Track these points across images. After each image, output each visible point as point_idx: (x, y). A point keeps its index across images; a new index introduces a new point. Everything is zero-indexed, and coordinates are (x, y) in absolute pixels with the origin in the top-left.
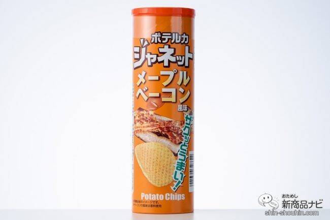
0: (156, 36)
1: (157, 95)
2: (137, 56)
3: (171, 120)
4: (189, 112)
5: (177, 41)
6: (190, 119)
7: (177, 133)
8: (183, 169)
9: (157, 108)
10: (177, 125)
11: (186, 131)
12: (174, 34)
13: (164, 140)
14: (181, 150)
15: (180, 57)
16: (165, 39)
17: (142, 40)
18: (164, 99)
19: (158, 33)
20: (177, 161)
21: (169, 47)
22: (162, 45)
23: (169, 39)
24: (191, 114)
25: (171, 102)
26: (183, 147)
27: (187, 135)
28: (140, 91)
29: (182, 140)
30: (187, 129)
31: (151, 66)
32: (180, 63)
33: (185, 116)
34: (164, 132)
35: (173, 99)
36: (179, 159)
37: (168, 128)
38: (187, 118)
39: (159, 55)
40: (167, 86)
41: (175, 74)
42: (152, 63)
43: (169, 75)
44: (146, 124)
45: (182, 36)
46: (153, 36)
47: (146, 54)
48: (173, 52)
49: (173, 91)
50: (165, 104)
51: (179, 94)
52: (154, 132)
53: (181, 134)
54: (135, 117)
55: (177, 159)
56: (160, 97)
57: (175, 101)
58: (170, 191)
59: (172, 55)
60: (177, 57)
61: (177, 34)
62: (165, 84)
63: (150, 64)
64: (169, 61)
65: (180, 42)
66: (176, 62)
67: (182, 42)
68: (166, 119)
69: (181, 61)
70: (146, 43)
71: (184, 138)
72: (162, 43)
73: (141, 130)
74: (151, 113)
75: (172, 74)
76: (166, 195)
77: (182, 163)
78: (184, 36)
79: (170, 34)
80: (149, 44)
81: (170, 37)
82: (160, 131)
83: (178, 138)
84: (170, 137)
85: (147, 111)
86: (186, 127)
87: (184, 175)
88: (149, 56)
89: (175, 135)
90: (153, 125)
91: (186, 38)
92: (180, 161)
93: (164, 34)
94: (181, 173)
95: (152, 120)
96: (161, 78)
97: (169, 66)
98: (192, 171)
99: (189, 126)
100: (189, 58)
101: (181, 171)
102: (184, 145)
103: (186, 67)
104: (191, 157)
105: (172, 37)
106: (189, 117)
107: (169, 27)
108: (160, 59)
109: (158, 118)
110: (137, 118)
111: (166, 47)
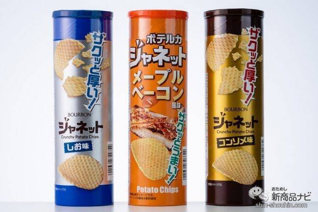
0: (151, 37)
1: (152, 93)
2: (133, 56)
3: (165, 117)
4: (182, 109)
5: (171, 42)
6: (183, 116)
7: (171, 129)
8: (177, 164)
9: (152, 106)
10: (171, 122)
11: (180, 127)
12: (168, 35)
13: (158, 136)
14: (174, 146)
15: (174, 57)
16: (159, 40)
17: (138, 41)
18: (158, 97)
19: (153, 34)
20: (171, 156)
21: (164, 48)
22: (157, 46)
23: (163, 40)
24: (184, 111)
25: (165, 100)
26: (177, 143)
27: (181, 131)
28: (136, 89)
29: (176, 136)
30: (181, 126)
31: (147, 65)
32: (173, 63)
33: (179, 113)
34: (159, 128)
35: (167, 97)
36: (173, 154)
37: (162, 125)
38: (180, 115)
39: (154, 55)
40: (161, 85)
41: (169, 73)
42: (148, 63)
43: (164, 74)
44: (141, 121)
45: (176, 37)
46: (148, 37)
47: (142, 54)
48: (167, 52)
49: (167, 89)
50: (160, 101)
51: (173, 93)
52: (149, 129)
53: (175, 130)
54: (131, 114)
55: (170, 154)
56: (154, 95)
57: (169, 99)
58: (164, 185)
59: (166, 55)
60: (171, 57)
61: (171, 35)
62: (160, 82)
63: (145, 64)
64: (164, 61)
65: (174, 43)
66: (170, 61)
67: (176, 43)
68: (160, 116)
69: (175, 61)
70: (142, 44)
71: (177, 134)
72: (156, 43)
73: (137, 127)
74: (147, 110)
75: (166, 73)
76: (161, 188)
77: (176, 158)
78: (178, 38)
79: (164, 35)
80: (144, 45)
81: (165, 38)
82: (155, 127)
83: (172, 134)
84: (164, 133)
85: (142, 108)
86: (180, 123)
87: (178, 170)
88: (144, 56)
89: (169, 131)
90: (148, 122)
91: (179, 39)
92: (174, 156)
93: (158, 35)
94: (175, 168)
95: (147, 117)
96: (156, 76)
97: (163, 66)
98: (185, 166)
99: (183, 123)
100: (183, 59)
101: (174, 166)
102: (178, 141)
103: (179, 67)
104: (185, 152)
105: (166, 38)
106: (182, 114)
107: (163, 28)
108: (155, 59)
109: (153, 115)
110: (133, 115)
111: (161, 47)
